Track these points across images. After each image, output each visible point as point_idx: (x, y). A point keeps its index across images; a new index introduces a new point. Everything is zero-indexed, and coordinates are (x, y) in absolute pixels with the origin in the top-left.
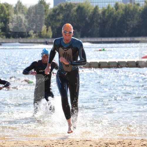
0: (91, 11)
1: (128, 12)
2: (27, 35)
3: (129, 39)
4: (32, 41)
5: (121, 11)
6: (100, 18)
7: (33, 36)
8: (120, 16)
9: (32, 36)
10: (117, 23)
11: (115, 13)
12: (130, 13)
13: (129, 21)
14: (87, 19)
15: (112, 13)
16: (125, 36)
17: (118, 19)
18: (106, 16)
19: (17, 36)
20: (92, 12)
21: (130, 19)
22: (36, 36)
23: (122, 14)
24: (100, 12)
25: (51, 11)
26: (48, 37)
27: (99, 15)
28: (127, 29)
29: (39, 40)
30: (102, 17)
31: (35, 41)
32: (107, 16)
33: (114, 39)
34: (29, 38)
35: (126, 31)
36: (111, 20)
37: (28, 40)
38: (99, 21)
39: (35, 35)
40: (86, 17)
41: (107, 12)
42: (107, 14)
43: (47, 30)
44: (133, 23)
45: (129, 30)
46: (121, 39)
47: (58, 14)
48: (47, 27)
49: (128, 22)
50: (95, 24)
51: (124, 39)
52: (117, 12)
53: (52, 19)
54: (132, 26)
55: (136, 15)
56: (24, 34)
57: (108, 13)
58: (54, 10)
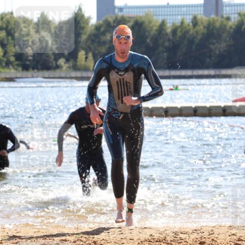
0: (155, 28)
1: (213, 29)
2: (55, 65)
3: (212, 72)
4: (63, 75)
5: (201, 28)
6: (169, 40)
7: (64, 68)
8: (199, 37)
9: (62, 67)
10: (194, 47)
11: (191, 32)
12: (215, 31)
13: (214, 44)
14: (148, 40)
15: (187, 32)
16: (207, 67)
17: (197, 41)
18: (178, 36)
19: (40, 67)
20: (156, 30)
21: (214, 41)
22: (69, 67)
23: (203, 34)
24: (169, 30)
25: (93, 28)
26: (86, 69)
27: (167, 34)
28: (210, 57)
29: (74, 74)
30: (171, 37)
31: (68, 76)
32: (180, 37)
33: (189, 72)
34: (58, 71)
35: (208, 60)
36: (186, 42)
37: (57, 73)
38: (167, 44)
39: (67, 65)
40: (147, 37)
41: (179, 30)
42: (179, 34)
43: (86, 58)
44: (220, 47)
45: (213, 58)
46: (201, 72)
47: (104, 33)
48: (87, 54)
49: (212, 46)
50: (161, 49)
51: (206, 72)
52: (195, 30)
53: (93, 41)
54: (217, 52)
55: (225, 35)
56: (51, 64)
57: (181, 32)
58: (98, 28)
